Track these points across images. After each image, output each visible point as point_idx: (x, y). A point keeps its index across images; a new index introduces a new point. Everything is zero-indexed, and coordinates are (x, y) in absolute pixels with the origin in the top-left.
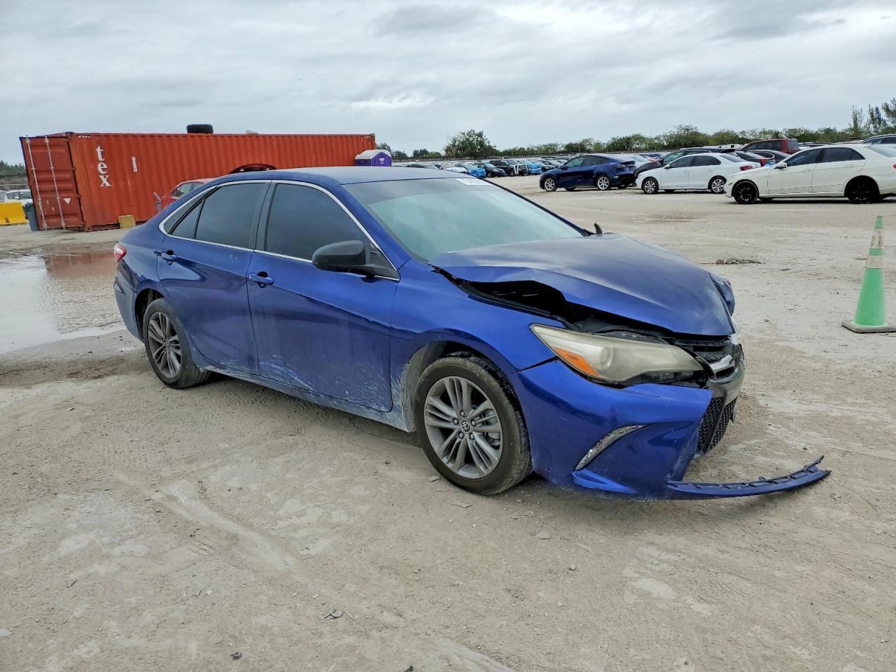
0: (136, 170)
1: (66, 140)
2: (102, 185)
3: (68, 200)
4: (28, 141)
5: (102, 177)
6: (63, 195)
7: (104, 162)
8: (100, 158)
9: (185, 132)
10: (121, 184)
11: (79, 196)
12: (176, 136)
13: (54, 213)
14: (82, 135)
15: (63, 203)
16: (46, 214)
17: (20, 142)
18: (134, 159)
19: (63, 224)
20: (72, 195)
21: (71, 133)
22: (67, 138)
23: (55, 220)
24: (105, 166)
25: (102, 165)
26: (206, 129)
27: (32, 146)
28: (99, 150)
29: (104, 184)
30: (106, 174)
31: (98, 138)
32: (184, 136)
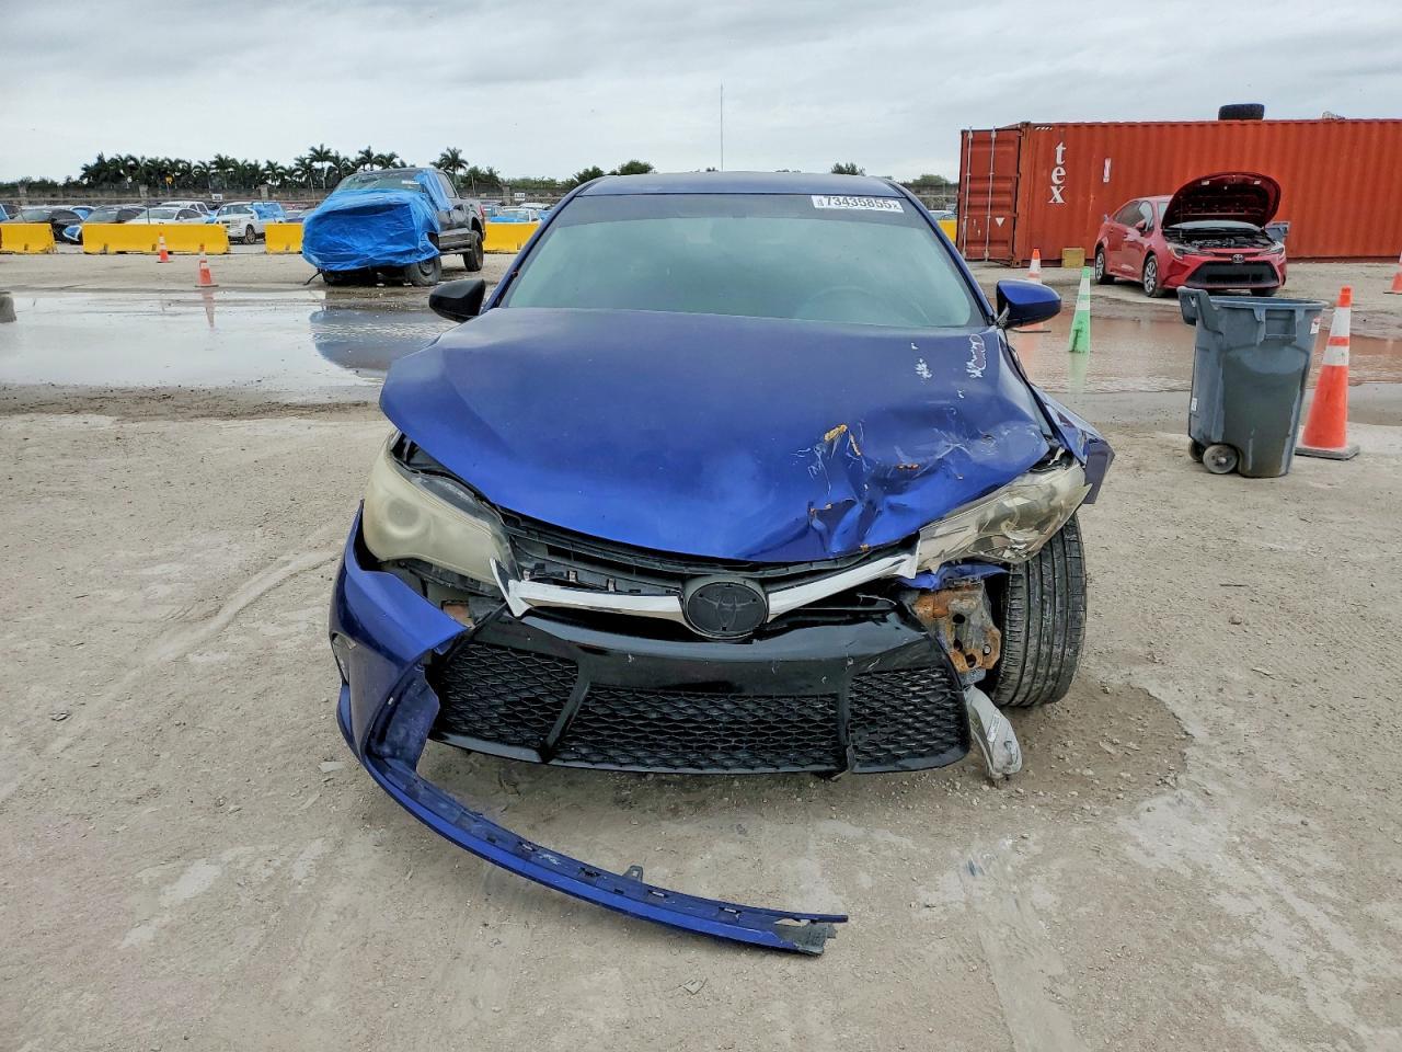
0: (1106, 180)
1: (1018, 133)
2: (1051, 201)
3: (1000, 221)
4: (971, 136)
5: (1054, 189)
6: (996, 213)
7: (1062, 166)
8: (1059, 161)
9: (1215, 117)
10: (1080, 199)
11: (1015, 215)
12: (1201, 125)
13: (978, 239)
14: (1041, 125)
15: (993, 223)
16: (969, 239)
17: (960, 136)
18: (1108, 163)
19: (987, 255)
20: (1007, 213)
21: (1028, 124)
22: (1020, 130)
23: (979, 248)
24: (1063, 173)
25: (1059, 171)
26: (1251, 112)
27: (975, 143)
28: (1060, 149)
29: (1055, 200)
30: (1061, 185)
31: (1062, 130)
32: (1214, 125)
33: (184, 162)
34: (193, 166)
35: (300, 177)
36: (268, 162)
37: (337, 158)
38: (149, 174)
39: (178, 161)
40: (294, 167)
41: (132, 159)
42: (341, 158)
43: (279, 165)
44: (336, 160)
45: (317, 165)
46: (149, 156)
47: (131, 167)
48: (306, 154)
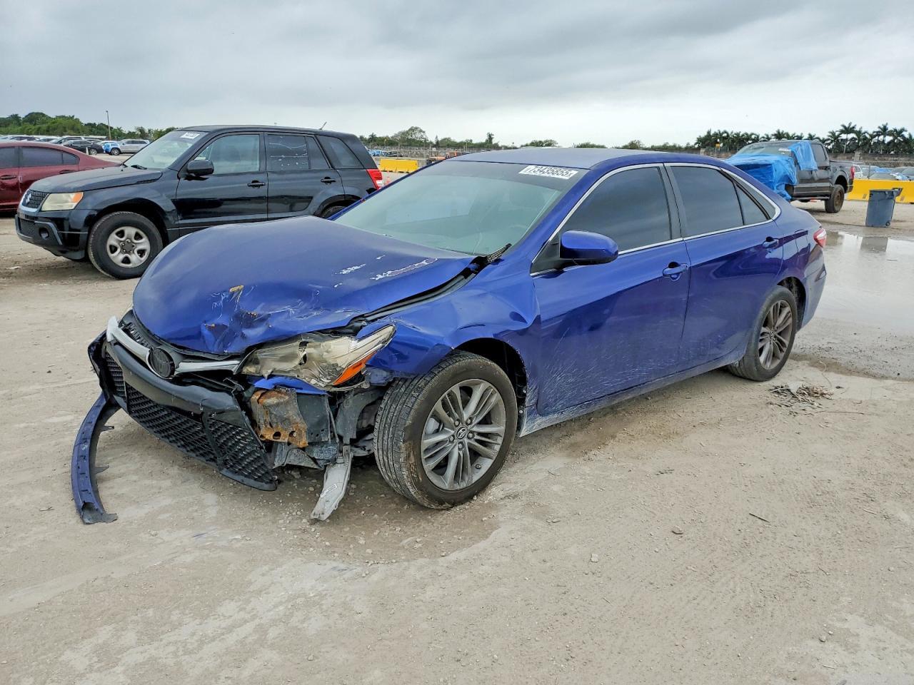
33: (755, 135)
34: (760, 137)
35: (829, 144)
36: (810, 135)
37: (860, 132)
38: (733, 141)
39: (753, 134)
40: (826, 137)
41: (725, 132)
42: (863, 131)
43: (816, 136)
44: (858, 133)
45: (844, 136)
46: (735, 131)
47: (724, 138)
48: (837, 128)
